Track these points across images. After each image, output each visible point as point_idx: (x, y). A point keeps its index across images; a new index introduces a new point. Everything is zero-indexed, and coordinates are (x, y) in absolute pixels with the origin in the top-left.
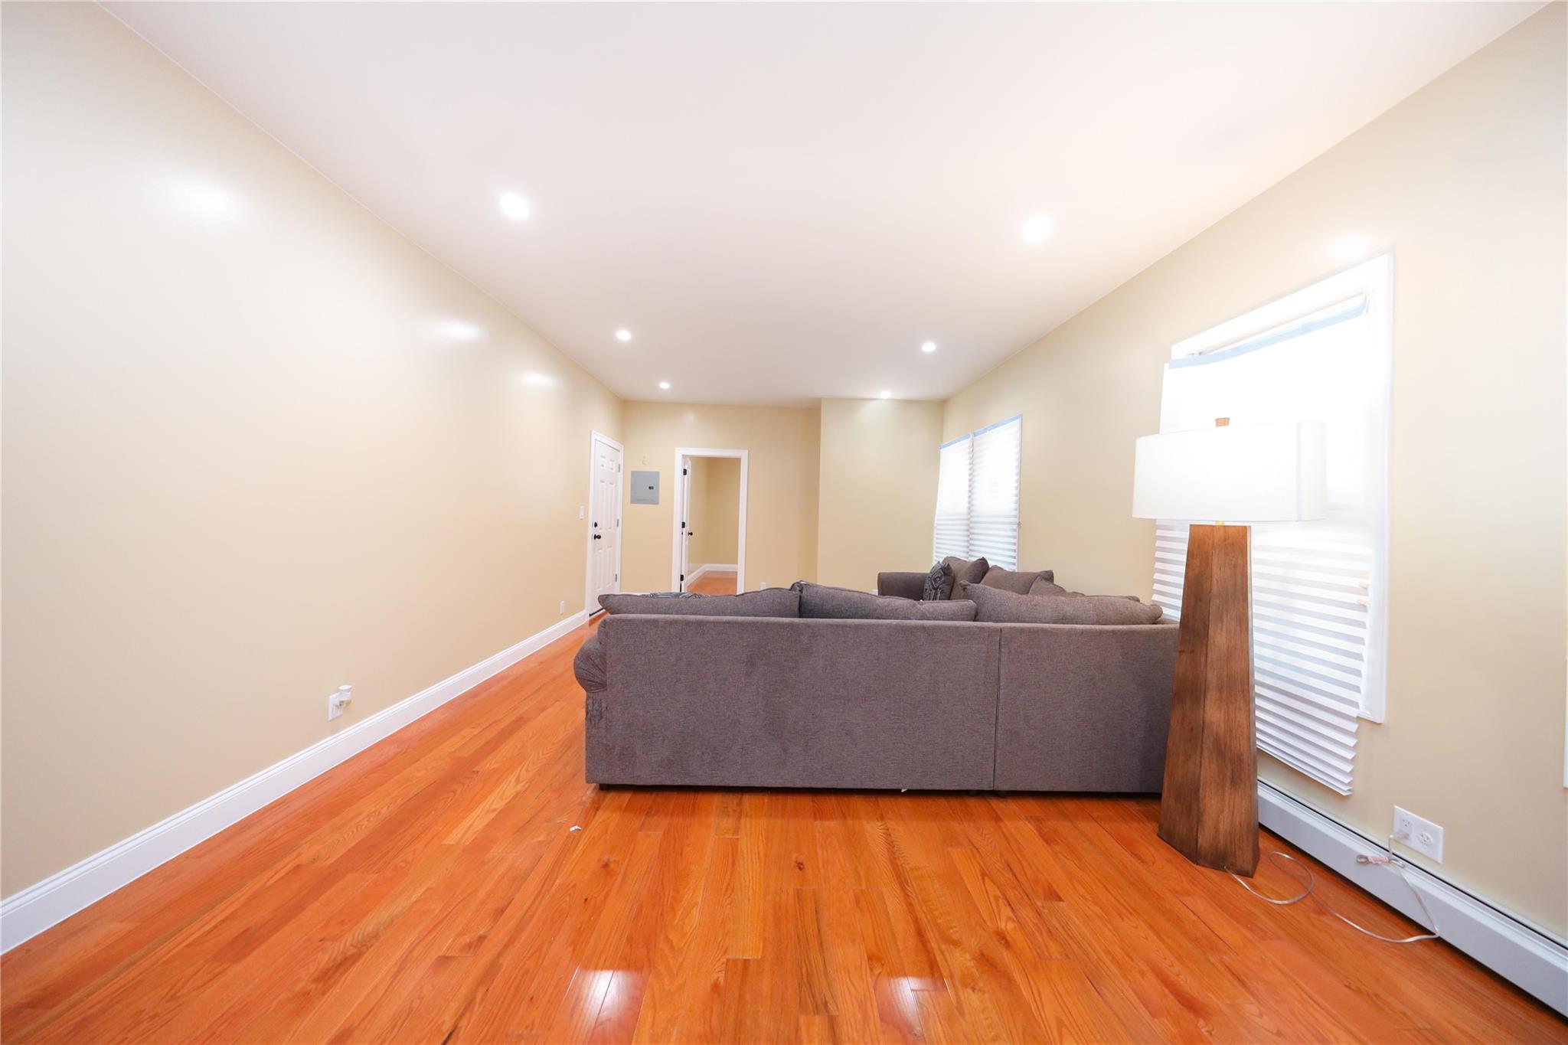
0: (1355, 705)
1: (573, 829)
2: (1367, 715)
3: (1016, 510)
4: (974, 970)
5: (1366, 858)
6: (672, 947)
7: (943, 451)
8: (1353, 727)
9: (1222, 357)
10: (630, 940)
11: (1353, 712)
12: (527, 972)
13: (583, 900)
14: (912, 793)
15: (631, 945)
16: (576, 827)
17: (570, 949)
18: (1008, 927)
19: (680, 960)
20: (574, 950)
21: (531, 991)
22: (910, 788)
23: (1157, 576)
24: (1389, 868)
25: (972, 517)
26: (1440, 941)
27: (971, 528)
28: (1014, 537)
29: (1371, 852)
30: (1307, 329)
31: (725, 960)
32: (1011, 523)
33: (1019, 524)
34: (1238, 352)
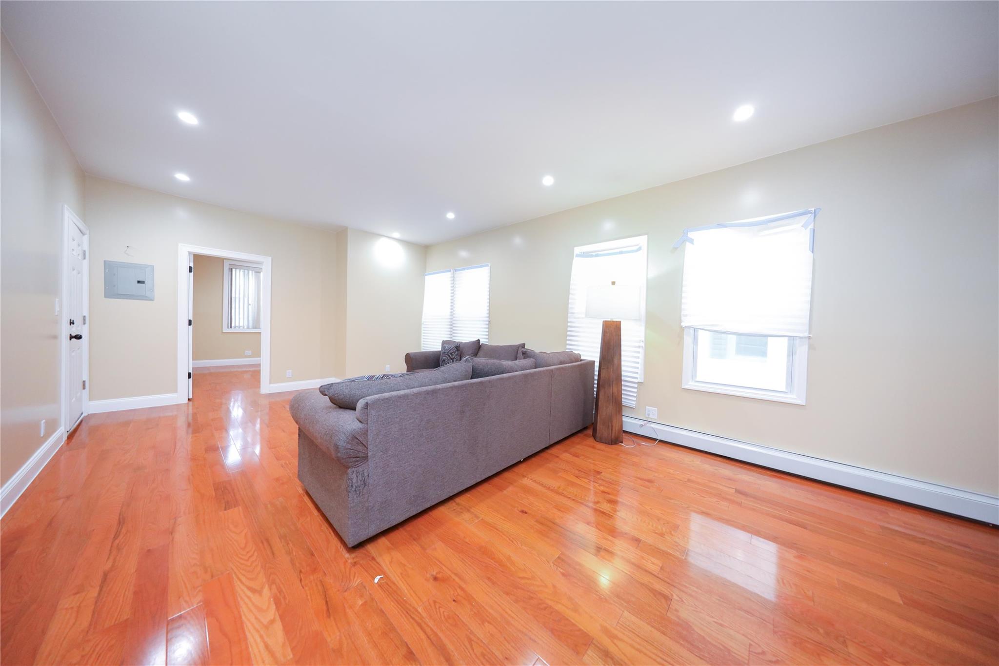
0: (637, 378)
1: (376, 580)
2: (640, 381)
3: (487, 314)
4: (612, 506)
5: (642, 425)
6: (528, 579)
7: (427, 277)
8: (636, 386)
9: (592, 256)
10: (507, 594)
11: (636, 381)
12: (483, 655)
13: (454, 602)
14: (526, 459)
15: (511, 594)
16: (379, 577)
17: (486, 624)
18: (602, 488)
19: (539, 580)
20: (489, 622)
21: (501, 657)
22: (524, 458)
23: (568, 342)
24: (648, 425)
25: (454, 317)
26: (660, 441)
27: (454, 324)
28: (487, 328)
29: (642, 423)
30: (621, 253)
31: (552, 564)
32: (484, 321)
33: (489, 321)
34: (597, 256)
